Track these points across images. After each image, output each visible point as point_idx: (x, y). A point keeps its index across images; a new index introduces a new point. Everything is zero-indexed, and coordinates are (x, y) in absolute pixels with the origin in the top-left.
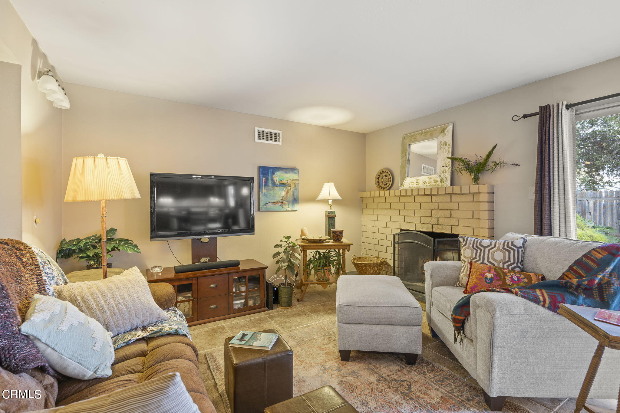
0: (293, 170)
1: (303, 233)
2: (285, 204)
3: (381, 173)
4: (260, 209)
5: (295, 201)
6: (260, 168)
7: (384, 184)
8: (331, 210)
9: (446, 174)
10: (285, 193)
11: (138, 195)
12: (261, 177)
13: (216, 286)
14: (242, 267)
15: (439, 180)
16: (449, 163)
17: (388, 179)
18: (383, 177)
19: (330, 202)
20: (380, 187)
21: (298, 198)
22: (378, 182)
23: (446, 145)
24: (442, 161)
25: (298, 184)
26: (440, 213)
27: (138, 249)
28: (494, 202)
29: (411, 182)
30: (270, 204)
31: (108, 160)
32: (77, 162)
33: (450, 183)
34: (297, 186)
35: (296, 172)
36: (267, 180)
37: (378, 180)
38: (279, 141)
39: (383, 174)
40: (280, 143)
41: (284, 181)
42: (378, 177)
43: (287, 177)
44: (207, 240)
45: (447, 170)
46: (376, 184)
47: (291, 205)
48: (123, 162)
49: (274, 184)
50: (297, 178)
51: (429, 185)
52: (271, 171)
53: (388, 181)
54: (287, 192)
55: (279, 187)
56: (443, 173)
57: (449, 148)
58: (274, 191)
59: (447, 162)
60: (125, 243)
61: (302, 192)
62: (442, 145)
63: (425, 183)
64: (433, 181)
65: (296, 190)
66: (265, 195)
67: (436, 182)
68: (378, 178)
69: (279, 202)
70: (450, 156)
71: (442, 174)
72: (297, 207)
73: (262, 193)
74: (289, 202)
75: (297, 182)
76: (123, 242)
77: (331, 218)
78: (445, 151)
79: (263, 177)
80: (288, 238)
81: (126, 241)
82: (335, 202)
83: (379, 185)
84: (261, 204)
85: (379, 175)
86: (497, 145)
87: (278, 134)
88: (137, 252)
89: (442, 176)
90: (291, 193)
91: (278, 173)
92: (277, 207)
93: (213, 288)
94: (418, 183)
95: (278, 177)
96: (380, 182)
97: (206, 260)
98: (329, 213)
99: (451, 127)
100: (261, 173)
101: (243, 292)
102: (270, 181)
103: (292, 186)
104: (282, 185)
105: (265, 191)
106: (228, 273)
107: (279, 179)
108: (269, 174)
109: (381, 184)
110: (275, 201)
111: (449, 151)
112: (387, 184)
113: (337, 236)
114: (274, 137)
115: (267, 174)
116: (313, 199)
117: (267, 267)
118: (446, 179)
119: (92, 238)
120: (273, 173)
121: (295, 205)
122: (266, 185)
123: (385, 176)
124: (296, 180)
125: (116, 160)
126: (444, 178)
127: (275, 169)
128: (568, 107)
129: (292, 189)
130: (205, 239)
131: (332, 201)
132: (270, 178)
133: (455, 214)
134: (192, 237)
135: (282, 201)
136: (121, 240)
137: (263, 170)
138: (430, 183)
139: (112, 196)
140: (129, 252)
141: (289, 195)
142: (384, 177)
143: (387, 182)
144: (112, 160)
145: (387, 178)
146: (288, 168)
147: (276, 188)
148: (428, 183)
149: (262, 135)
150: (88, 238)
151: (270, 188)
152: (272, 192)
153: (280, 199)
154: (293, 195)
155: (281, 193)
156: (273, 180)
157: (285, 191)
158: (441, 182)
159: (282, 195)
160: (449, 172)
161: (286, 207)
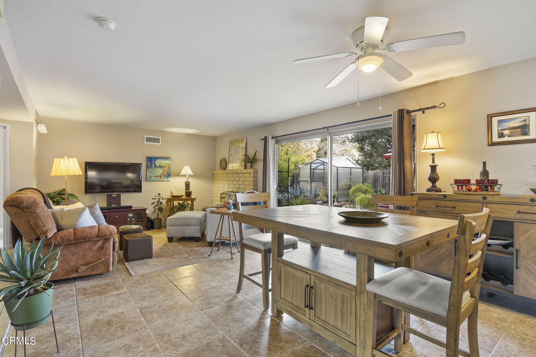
0: (168, 158)
1: (171, 193)
2: (162, 177)
3: (222, 160)
4: (147, 180)
5: (169, 175)
6: (147, 157)
8: (188, 181)
9: (243, 163)
10: (163, 171)
11: (81, 173)
12: (148, 163)
13: (119, 217)
14: (133, 209)
15: (240, 166)
16: (244, 158)
18: (223, 162)
19: (187, 176)
20: (221, 168)
21: (171, 174)
22: (221, 165)
23: (244, 148)
24: (241, 156)
25: (171, 166)
26: (240, 183)
27: (78, 198)
28: (257, 177)
29: (232, 166)
30: (153, 177)
31: (70, 160)
32: (56, 161)
33: (244, 167)
34: (170, 167)
35: (170, 159)
36: (151, 164)
37: (220, 164)
38: (159, 143)
40: (160, 144)
41: (162, 165)
42: (220, 162)
43: (164, 162)
44: (115, 196)
45: (243, 161)
47: (166, 178)
48: (75, 160)
49: (156, 166)
50: (170, 163)
51: (237, 168)
52: (154, 159)
53: (225, 165)
54: (164, 171)
55: (159, 168)
57: (244, 150)
58: (155, 170)
60: (71, 196)
61: (173, 170)
62: (242, 148)
63: (235, 167)
64: (238, 166)
65: (169, 169)
66: (150, 172)
69: (159, 176)
70: (244, 154)
71: (241, 163)
72: (170, 179)
73: (148, 171)
74: (165, 176)
75: (170, 165)
76: (70, 195)
77: (187, 185)
78: (242, 151)
79: (149, 162)
80: (159, 194)
81: (72, 195)
82: (190, 176)
84: (148, 177)
86: (256, 151)
87: (159, 139)
88: (78, 200)
90: (166, 171)
91: (158, 160)
92: (158, 179)
93: (117, 218)
95: (158, 162)
96: (222, 165)
97: (115, 205)
98: (186, 182)
99: (245, 140)
100: (147, 160)
101: (133, 221)
102: (153, 165)
103: (167, 167)
104: (161, 167)
105: (150, 170)
106: (126, 211)
107: (159, 164)
108: (153, 161)
110: (156, 175)
111: (244, 152)
112: (224, 167)
113: (188, 194)
114: (157, 140)
115: (152, 161)
116: (178, 175)
117: (147, 209)
119: (56, 192)
120: (155, 160)
121: (169, 178)
122: (151, 167)
124: (170, 164)
125: (73, 159)
126: (242, 165)
127: (156, 158)
128: (272, 138)
129: (167, 169)
130: (114, 195)
131: (188, 176)
132: (153, 163)
134: (106, 193)
135: (160, 175)
136: (69, 194)
137: (149, 159)
139: (71, 174)
140: (74, 200)
141: (165, 172)
144: (71, 160)
146: (164, 158)
147: (157, 168)
149: (149, 140)
150: (54, 192)
151: (153, 168)
152: (154, 170)
153: (159, 175)
154: (168, 172)
155: (160, 171)
156: (155, 164)
157: (162, 170)
159: (161, 172)
161: (163, 179)
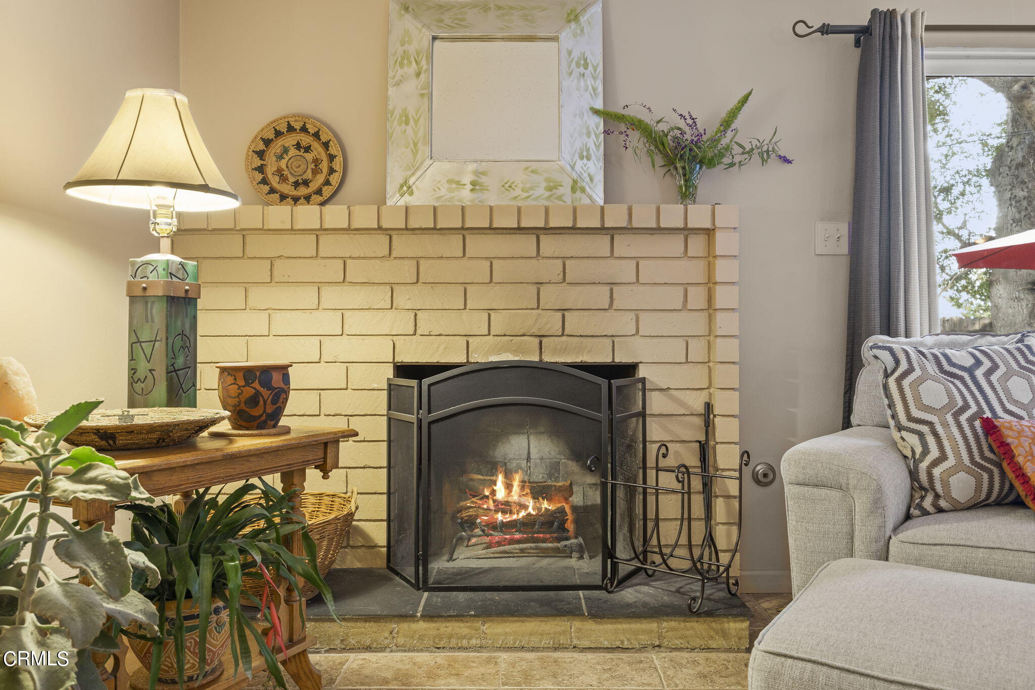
3: (278, 134)
7: (292, 179)
9: (590, 164)
15: (568, 183)
16: (597, 129)
17: (316, 162)
18: (286, 150)
20: (273, 191)
22: (262, 169)
23: (586, 66)
24: (575, 116)
26: (572, 296)
29: (450, 181)
33: (602, 195)
37: (259, 162)
39: (290, 140)
42: (261, 146)
45: (591, 151)
46: (252, 179)
51: (525, 195)
53: (316, 172)
56: (582, 158)
57: (595, 78)
59: (592, 125)
62: (573, 65)
63: (508, 187)
64: (544, 184)
67: (555, 188)
68: (261, 154)
70: (599, 105)
71: (579, 164)
78: (582, 84)
83: (264, 181)
85: (267, 142)
86: (750, 93)
89: (578, 168)
94: (480, 184)
96: (271, 170)
99: (596, 12)
109: (274, 181)
111: (594, 90)
112: (306, 183)
118: (591, 179)
123: (298, 146)
126: (585, 175)
133: (624, 297)
138: (532, 188)
142: (293, 152)
143: (309, 175)
145: (309, 156)
148: (523, 190)
158: (573, 190)
160: (598, 160)
